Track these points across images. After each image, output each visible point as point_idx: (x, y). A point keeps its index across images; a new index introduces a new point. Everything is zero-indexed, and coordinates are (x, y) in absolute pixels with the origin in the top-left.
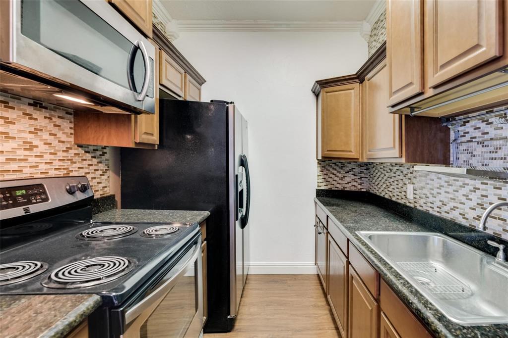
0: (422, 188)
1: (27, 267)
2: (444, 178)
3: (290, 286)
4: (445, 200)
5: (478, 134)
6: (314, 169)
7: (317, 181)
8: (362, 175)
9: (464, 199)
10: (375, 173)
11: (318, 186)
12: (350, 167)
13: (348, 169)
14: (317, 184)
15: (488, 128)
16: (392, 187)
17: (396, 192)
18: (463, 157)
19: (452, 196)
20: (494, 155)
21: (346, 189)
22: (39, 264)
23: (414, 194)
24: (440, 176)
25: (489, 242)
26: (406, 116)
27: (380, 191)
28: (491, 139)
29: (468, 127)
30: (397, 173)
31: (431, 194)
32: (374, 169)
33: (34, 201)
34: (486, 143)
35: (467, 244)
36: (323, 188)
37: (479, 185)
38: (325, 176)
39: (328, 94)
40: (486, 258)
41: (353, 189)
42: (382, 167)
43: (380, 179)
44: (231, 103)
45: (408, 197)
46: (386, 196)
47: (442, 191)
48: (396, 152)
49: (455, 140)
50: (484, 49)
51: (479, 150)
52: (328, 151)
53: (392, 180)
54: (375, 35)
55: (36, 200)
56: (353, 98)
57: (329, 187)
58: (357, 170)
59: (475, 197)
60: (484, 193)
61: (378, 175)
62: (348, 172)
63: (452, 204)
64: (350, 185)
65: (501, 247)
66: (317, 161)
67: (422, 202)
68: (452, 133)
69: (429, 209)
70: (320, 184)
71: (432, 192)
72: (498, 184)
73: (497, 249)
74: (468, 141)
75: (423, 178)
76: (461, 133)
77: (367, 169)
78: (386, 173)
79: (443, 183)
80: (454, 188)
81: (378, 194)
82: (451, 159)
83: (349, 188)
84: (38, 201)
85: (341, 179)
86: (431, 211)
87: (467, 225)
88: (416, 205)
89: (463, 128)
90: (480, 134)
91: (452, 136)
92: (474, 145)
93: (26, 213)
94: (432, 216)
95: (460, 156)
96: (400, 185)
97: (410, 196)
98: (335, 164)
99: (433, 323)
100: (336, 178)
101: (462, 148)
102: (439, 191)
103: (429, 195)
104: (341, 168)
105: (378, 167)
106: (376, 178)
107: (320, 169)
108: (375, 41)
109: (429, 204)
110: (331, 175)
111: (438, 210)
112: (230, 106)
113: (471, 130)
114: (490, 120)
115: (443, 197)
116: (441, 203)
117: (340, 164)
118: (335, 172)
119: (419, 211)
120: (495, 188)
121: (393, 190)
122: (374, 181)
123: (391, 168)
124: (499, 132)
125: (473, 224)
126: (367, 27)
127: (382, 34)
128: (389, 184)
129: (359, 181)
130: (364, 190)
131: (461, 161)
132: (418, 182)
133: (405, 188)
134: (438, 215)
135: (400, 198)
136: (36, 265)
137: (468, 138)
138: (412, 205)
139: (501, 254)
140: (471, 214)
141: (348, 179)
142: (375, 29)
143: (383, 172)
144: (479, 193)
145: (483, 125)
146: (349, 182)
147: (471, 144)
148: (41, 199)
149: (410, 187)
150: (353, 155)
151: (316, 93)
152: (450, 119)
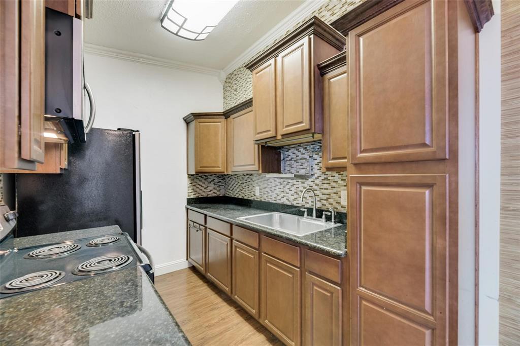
0: (265, 188)
1: (50, 275)
2: (278, 180)
3: (170, 281)
4: (279, 193)
5: (294, 156)
6: (185, 182)
7: (187, 191)
8: (220, 184)
9: (288, 191)
10: (230, 182)
11: (189, 196)
12: (211, 178)
13: (210, 180)
14: (187, 194)
15: (299, 154)
16: (244, 190)
17: (247, 193)
18: (288, 168)
19: (282, 190)
20: (301, 167)
21: (209, 196)
22: (58, 272)
23: (260, 192)
24: (276, 179)
25: (301, 209)
26: (262, 146)
27: (234, 194)
28: (300, 159)
29: (290, 153)
30: (248, 180)
31: (271, 190)
32: (229, 179)
34: (298, 161)
35: (290, 214)
36: (192, 197)
37: (295, 183)
38: (194, 187)
39: (201, 124)
40: (300, 218)
41: (214, 195)
42: (236, 177)
43: (234, 185)
44: (137, 131)
45: (256, 194)
46: (240, 197)
47: (277, 188)
48: (256, 167)
49: (284, 159)
50: (304, 124)
51: (295, 164)
52: (201, 167)
53: (244, 185)
54: (229, 82)
56: (220, 129)
57: (197, 195)
58: (217, 181)
59: (293, 189)
60: (298, 186)
61: (232, 183)
62: (210, 183)
63: (283, 194)
64: (212, 192)
65: (306, 210)
66: (187, 176)
67: (265, 196)
68: (282, 155)
69: (269, 200)
70: (190, 194)
71: (271, 189)
72: (303, 181)
73: (305, 211)
74: (290, 160)
75: (266, 182)
76: (287, 156)
77: (224, 179)
78: (239, 181)
79: (278, 184)
80: (283, 185)
81: (233, 196)
82: (282, 169)
83: (211, 194)
85: (206, 188)
86: (271, 201)
87: (290, 204)
88: (261, 199)
89: (287, 153)
90: (295, 156)
91: (282, 157)
92: (293, 162)
94: (272, 203)
95: (286, 168)
96: (250, 188)
97: (257, 194)
98: (201, 177)
99: (295, 240)
100: (201, 188)
101: (287, 163)
102: (275, 188)
103: (269, 191)
104: (205, 180)
105: (233, 177)
106: (231, 185)
107: (189, 182)
108: (230, 87)
109: (270, 197)
110: (198, 186)
111: (275, 199)
112: (137, 134)
113: (291, 154)
114: (300, 150)
115: (278, 191)
116: (276, 195)
117: (204, 177)
118: (201, 183)
119: (264, 202)
120: (302, 183)
121: (245, 192)
122: (229, 187)
123: (243, 177)
124: (303, 156)
125: (293, 203)
127: (235, 84)
128: (242, 188)
129: (218, 189)
130: (222, 195)
131: (286, 171)
132: (262, 185)
133: (253, 190)
134: (275, 202)
135: (250, 196)
136: (56, 273)
137: (289, 158)
138: (259, 200)
139: (306, 213)
140: (292, 198)
141: (210, 188)
142: (230, 78)
143: (237, 180)
144: (295, 186)
145: (296, 152)
146: (211, 191)
147: (291, 161)
149: (257, 188)
150: (220, 169)
151: (187, 121)
152: (281, 148)
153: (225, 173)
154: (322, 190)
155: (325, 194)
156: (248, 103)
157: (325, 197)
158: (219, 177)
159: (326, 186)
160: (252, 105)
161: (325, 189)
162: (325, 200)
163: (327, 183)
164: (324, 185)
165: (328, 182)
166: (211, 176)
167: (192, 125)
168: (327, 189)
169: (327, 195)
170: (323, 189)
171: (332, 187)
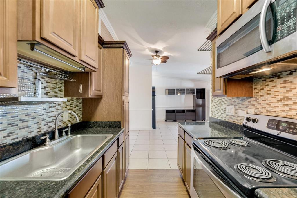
33: (287, 131)
55: (289, 131)
84: (290, 132)
93: (278, 134)
148: (292, 132)
154: (49, 114)
155: (52, 117)
157: (51, 119)
159: (53, 109)
161: (52, 112)
162: (51, 122)
163: (53, 107)
164: (51, 108)
165: (54, 105)
168: (54, 112)
169: (53, 117)
170: (50, 112)
171: (57, 110)
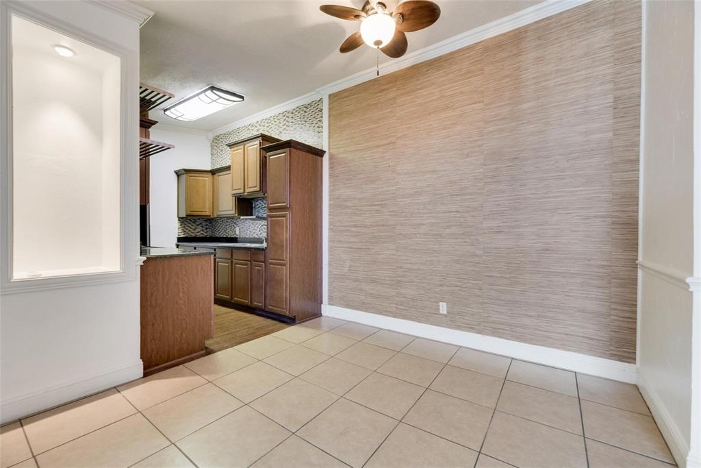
0: (242, 228)
2: (251, 222)
6: (176, 224)
7: (177, 232)
8: (207, 227)
10: (216, 225)
11: (179, 235)
12: (200, 221)
13: (198, 223)
14: (177, 234)
16: (228, 230)
17: (230, 232)
18: (257, 213)
21: (197, 236)
23: (239, 231)
24: (249, 221)
26: (238, 198)
29: (257, 203)
30: (230, 223)
32: (215, 222)
36: (182, 236)
38: (183, 228)
39: (191, 177)
41: (201, 236)
42: (222, 220)
43: (220, 228)
45: (237, 233)
46: (224, 236)
48: (233, 212)
50: (257, 188)
52: (190, 211)
53: (228, 227)
54: (216, 143)
56: (207, 183)
57: (186, 235)
58: (204, 224)
59: (260, 227)
61: (218, 226)
62: (198, 225)
64: (200, 233)
66: (177, 219)
67: (243, 234)
68: (253, 204)
71: (247, 228)
75: (243, 223)
76: (256, 205)
77: (210, 223)
78: (224, 224)
80: (254, 225)
81: (218, 236)
82: (253, 213)
83: (199, 235)
85: (194, 230)
86: (246, 237)
87: (258, 237)
90: (261, 206)
91: (254, 206)
96: (232, 229)
98: (190, 220)
100: (190, 230)
101: (257, 210)
102: (249, 227)
103: (245, 230)
104: (194, 223)
105: (219, 220)
106: (217, 228)
107: (179, 224)
109: (246, 234)
110: (187, 228)
111: (249, 235)
113: (259, 204)
115: (251, 229)
116: (250, 232)
117: (193, 220)
118: (190, 225)
119: (242, 238)
121: (228, 232)
122: (215, 229)
123: (227, 220)
125: (260, 236)
126: (211, 136)
128: (226, 229)
129: (205, 231)
130: (209, 235)
132: (241, 225)
133: (235, 230)
134: (249, 237)
135: (231, 235)
137: (258, 207)
138: (239, 237)
140: (259, 233)
141: (198, 230)
142: (216, 139)
143: (222, 223)
145: (262, 203)
146: (198, 232)
149: (238, 228)
150: (207, 214)
151: (178, 174)
152: (253, 199)
153: (212, 217)
156: (228, 168)
158: (206, 221)
160: (230, 170)
166: (199, 219)
167: (184, 177)
